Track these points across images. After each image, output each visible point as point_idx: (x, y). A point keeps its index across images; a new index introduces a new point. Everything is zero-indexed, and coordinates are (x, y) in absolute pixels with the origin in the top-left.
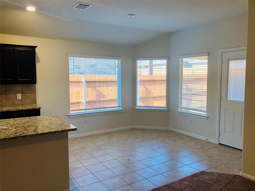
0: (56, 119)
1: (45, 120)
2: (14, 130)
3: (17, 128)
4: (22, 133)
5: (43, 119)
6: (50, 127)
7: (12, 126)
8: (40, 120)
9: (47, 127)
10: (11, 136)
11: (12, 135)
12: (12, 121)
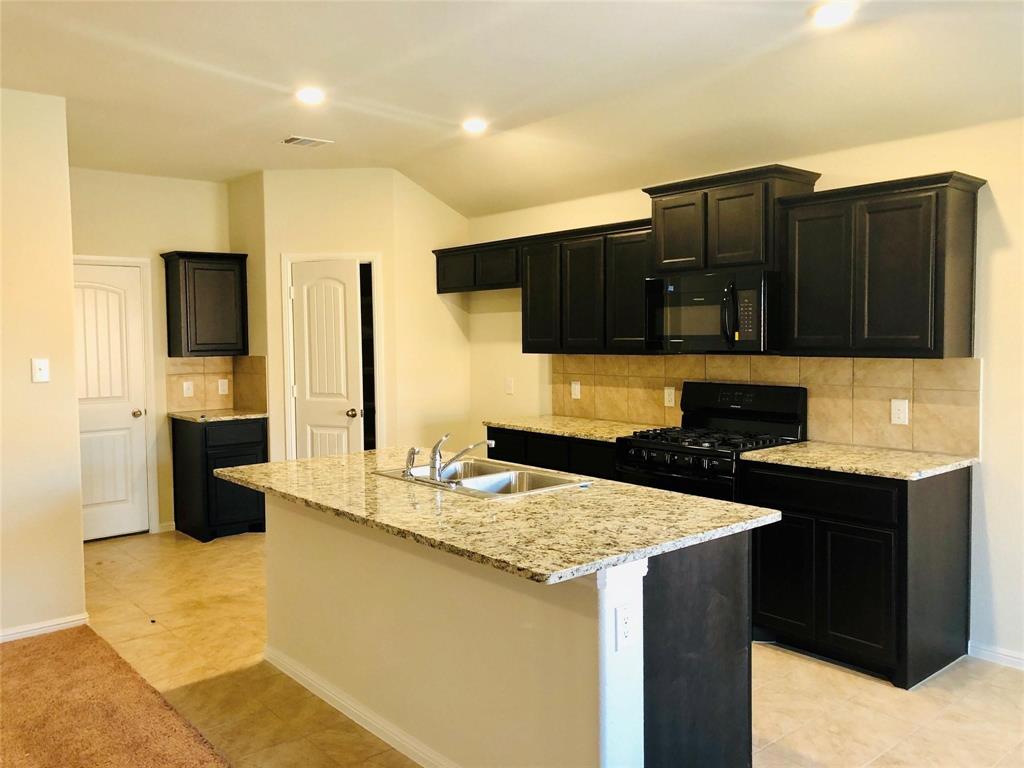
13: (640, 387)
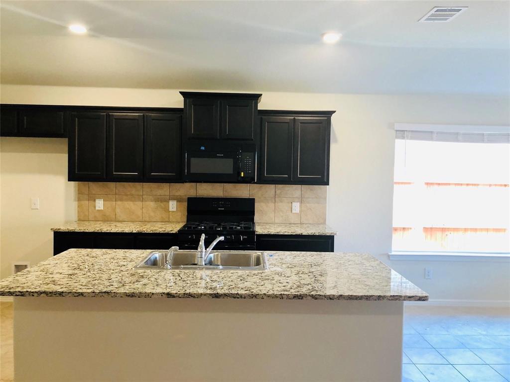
0: (373, 264)
1: (350, 263)
2: (295, 278)
3: (300, 275)
4: (310, 287)
5: (346, 262)
6: (365, 282)
7: (291, 268)
8: (340, 263)
9: (359, 281)
10: (292, 290)
11: (294, 291)
12: (288, 257)
13: (152, 201)
